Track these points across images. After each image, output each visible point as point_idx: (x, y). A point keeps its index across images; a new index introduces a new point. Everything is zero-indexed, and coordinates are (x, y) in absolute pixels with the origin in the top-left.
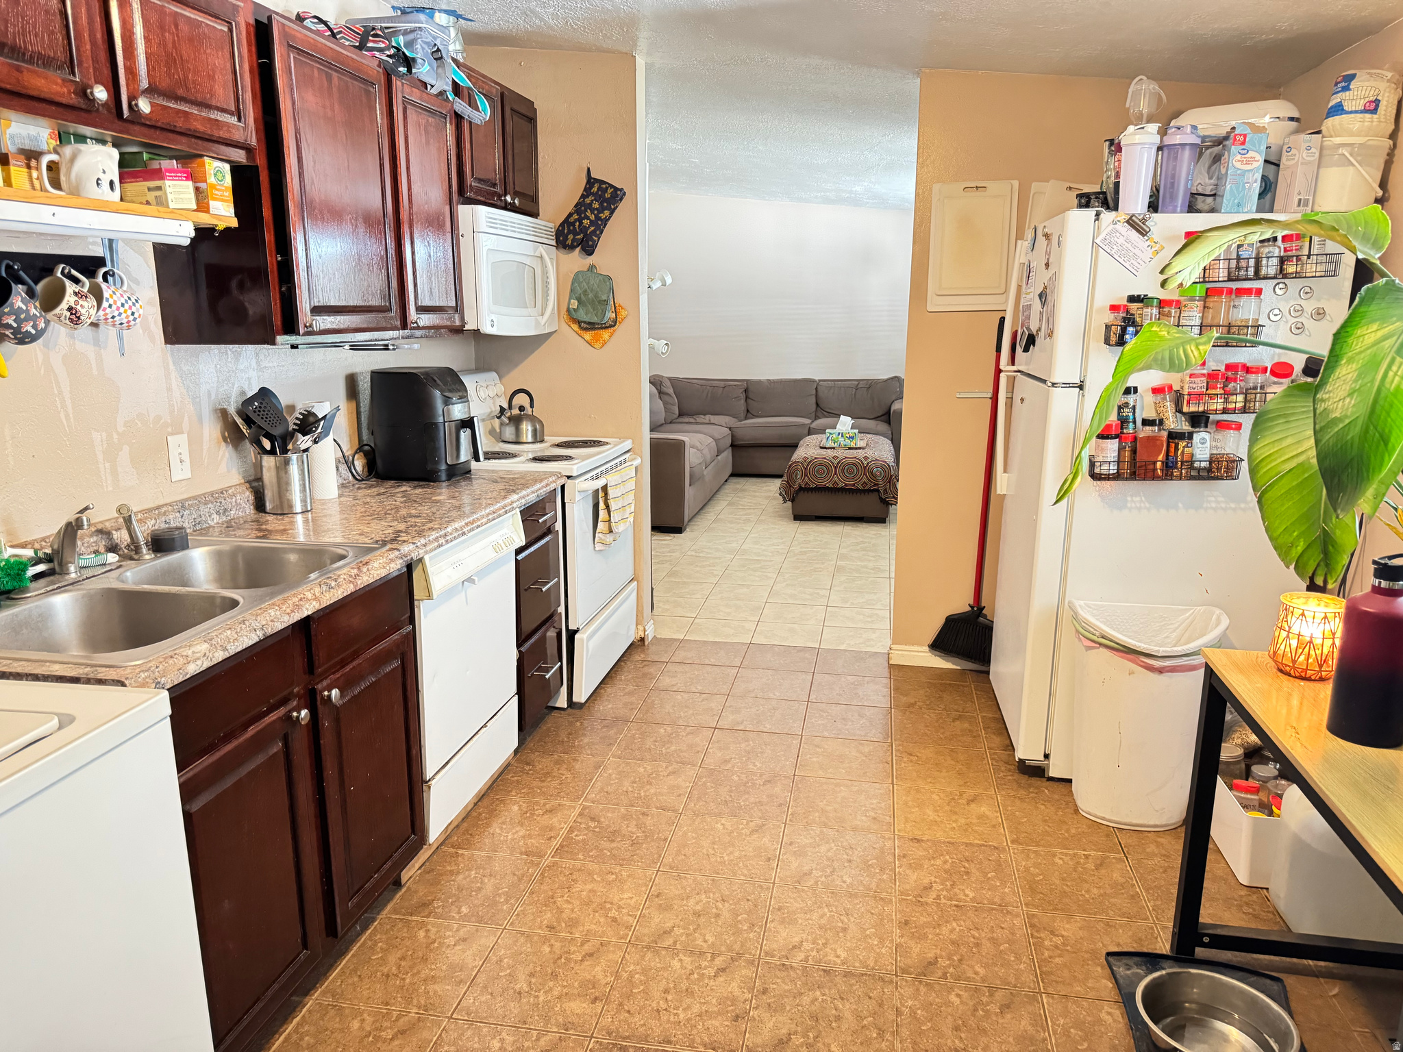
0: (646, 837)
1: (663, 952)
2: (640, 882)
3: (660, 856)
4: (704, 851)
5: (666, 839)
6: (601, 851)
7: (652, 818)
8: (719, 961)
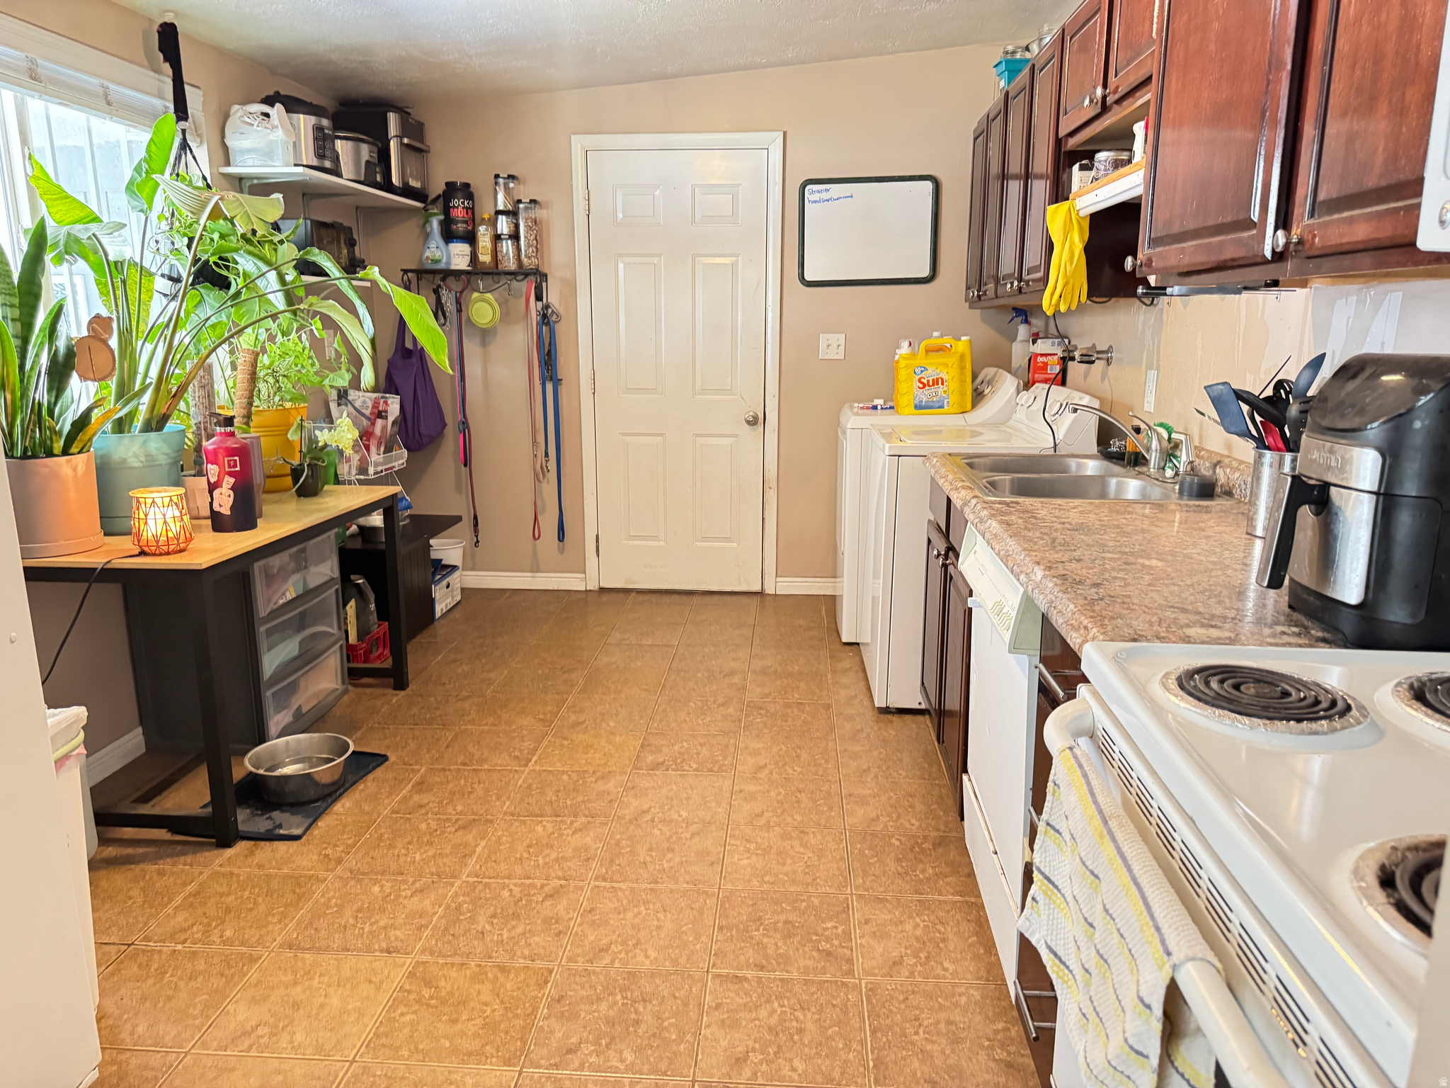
0: (746, 930)
1: (696, 820)
2: (734, 876)
3: (721, 905)
4: (669, 916)
5: (721, 928)
6: (795, 909)
7: (747, 961)
8: (649, 817)
